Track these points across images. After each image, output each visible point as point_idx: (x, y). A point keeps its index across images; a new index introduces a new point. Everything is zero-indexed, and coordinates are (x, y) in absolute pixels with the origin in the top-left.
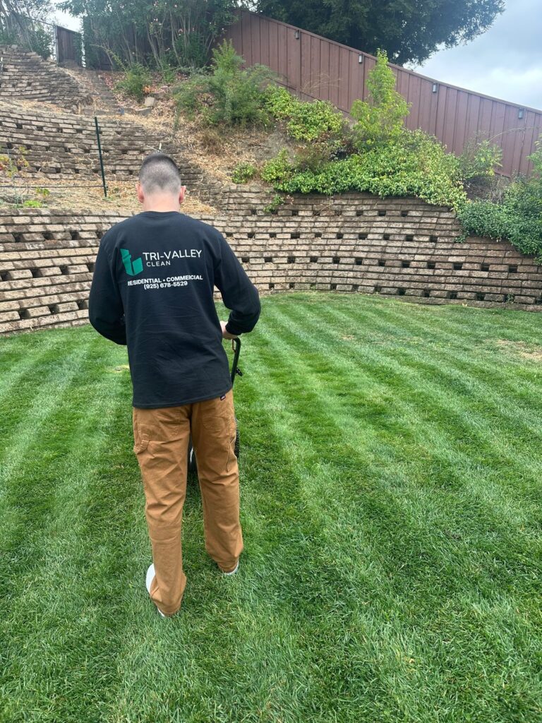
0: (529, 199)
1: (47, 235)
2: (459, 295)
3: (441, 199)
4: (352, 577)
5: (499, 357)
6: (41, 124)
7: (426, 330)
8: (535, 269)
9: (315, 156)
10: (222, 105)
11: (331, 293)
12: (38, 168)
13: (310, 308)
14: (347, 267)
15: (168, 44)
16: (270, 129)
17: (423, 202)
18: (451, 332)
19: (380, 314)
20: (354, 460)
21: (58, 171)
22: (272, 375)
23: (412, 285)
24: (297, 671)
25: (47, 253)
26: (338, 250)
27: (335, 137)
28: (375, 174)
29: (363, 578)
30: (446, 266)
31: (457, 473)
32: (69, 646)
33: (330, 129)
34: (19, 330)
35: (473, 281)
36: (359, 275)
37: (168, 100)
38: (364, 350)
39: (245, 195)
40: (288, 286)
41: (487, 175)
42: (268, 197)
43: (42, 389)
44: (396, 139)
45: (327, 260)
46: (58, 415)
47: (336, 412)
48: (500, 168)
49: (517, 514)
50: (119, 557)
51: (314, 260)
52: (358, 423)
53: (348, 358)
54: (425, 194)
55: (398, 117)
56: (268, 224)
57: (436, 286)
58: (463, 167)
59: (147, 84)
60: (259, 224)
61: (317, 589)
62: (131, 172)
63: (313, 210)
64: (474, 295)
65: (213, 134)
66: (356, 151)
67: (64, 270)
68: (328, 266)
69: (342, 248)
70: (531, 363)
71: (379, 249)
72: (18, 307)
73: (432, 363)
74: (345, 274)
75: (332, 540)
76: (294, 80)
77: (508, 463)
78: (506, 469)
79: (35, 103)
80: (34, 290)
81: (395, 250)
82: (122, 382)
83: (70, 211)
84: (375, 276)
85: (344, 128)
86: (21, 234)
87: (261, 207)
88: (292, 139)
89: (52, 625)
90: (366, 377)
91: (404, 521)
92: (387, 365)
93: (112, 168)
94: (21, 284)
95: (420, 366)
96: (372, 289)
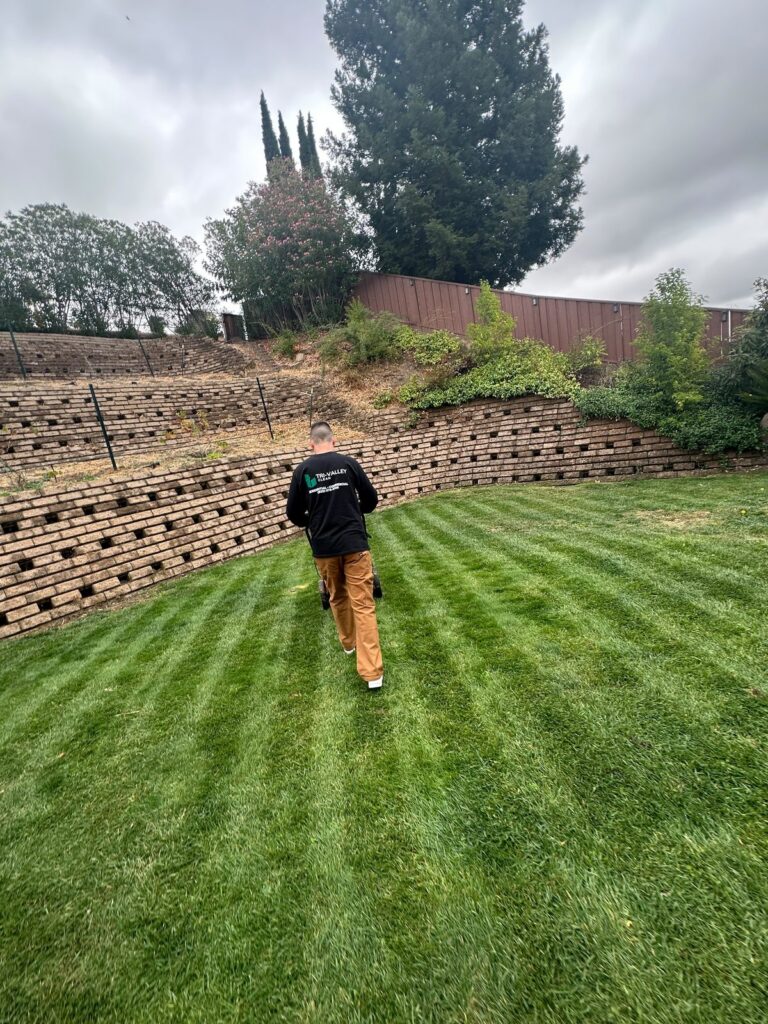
0: (638, 380)
1: (228, 480)
2: (591, 473)
3: (558, 392)
4: (541, 809)
5: (643, 530)
6: (217, 390)
7: (567, 511)
8: (658, 440)
9: (441, 375)
10: (358, 349)
11: (474, 488)
12: (218, 425)
13: (457, 505)
14: (484, 463)
15: (309, 310)
16: (400, 360)
17: (542, 398)
18: (591, 510)
19: (521, 501)
20: (521, 663)
21: (234, 424)
22: (430, 578)
23: (546, 471)
24: (499, 949)
25: (229, 494)
26: (474, 450)
27: (454, 357)
28: (496, 381)
29: (553, 809)
30: (574, 449)
31: (629, 665)
32: (252, 927)
33: (450, 351)
34: (212, 563)
35: (601, 459)
36: (496, 468)
37: (314, 353)
38: (513, 540)
39: (386, 417)
40: (434, 488)
41: (595, 365)
42: (406, 416)
43: (230, 619)
44: (508, 349)
45: (466, 460)
46: (242, 646)
47: (496, 611)
48: (606, 357)
49: (706, 709)
50: (300, 803)
51: (454, 461)
52: (519, 620)
53: (499, 550)
54: (542, 391)
55: (507, 331)
56: (410, 438)
57: (568, 469)
58: (572, 361)
59: (297, 344)
60: (401, 439)
61: (506, 829)
62: (291, 415)
63: (447, 420)
64: (604, 471)
65: (354, 373)
66: (475, 365)
67: (244, 506)
68: (467, 465)
69: (478, 447)
70: (674, 532)
71: (510, 443)
72: (209, 543)
73: (579, 545)
74: (484, 469)
75: (513, 763)
76: (414, 317)
77: (679, 647)
78: (680, 653)
79: (211, 375)
80: (221, 527)
81: (524, 442)
82: (297, 604)
83: (244, 456)
84: (511, 467)
85: (462, 349)
86: (206, 482)
87: (402, 425)
88: (420, 365)
89: (236, 898)
90: (519, 569)
91: (585, 730)
92: (537, 553)
93: (276, 414)
94: (210, 524)
95: (569, 550)
96: (511, 479)
